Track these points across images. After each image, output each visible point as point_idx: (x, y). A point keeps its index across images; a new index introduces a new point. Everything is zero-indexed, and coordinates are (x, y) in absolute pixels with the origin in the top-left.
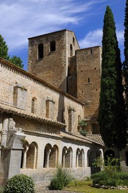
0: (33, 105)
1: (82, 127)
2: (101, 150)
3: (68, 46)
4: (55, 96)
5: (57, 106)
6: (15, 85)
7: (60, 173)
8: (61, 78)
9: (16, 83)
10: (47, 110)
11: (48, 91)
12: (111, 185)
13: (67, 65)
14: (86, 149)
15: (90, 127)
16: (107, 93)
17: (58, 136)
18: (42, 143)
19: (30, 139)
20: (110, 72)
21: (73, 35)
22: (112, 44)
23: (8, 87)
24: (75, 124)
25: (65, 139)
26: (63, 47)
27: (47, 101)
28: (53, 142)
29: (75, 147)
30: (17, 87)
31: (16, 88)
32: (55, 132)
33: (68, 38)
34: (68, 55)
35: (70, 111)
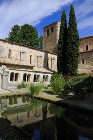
4: (43, 54)
11: (39, 52)
14: (50, 76)
27: (38, 57)
30: (21, 52)
35: (52, 60)
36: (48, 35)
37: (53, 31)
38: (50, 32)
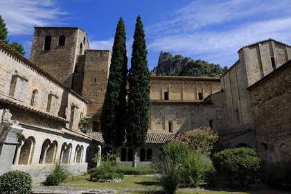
0: (33, 97)
1: (84, 125)
2: (100, 147)
3: (78, 44)
4: (59, 91)
5: (59, 101)
6: (14, 74)
7: (58, 169)
8: (67, 74)
9: (16, 71)
10: (49, 105)
11: (53, 85)
12: (108, 178)
13: (75, 62)
14: (86, 145)
15: (91, 125)
16: (112, 95)
17: (59, 131)
18: (40, 138)
19: (27, 133)
20: (117, 76)
21: (84, 34)
22: (121, 51)
23: (5, 74)
24: (76, 121)
25: (66, 136)
26: (73, 44)
27: (50, 96)
28: (52, 138)
29: (75, 143)
30: (17, 76)
31: (14, 77)
32: (56, 128)
33: (79, 36)
34: (77, 53)
35: (73, 107)
36: (48, 47)
37: (62, 42)
38: (55, 41)
